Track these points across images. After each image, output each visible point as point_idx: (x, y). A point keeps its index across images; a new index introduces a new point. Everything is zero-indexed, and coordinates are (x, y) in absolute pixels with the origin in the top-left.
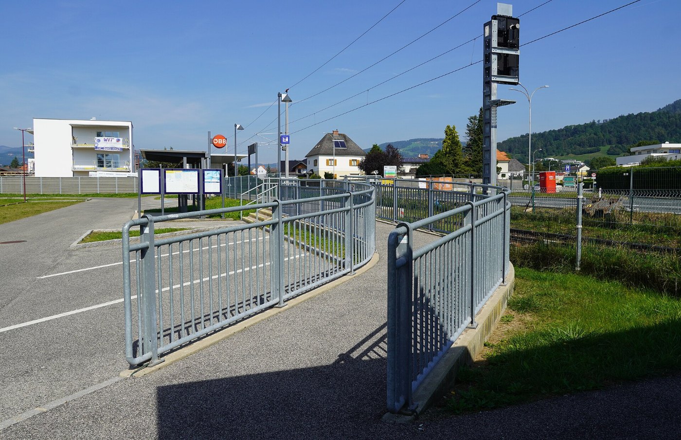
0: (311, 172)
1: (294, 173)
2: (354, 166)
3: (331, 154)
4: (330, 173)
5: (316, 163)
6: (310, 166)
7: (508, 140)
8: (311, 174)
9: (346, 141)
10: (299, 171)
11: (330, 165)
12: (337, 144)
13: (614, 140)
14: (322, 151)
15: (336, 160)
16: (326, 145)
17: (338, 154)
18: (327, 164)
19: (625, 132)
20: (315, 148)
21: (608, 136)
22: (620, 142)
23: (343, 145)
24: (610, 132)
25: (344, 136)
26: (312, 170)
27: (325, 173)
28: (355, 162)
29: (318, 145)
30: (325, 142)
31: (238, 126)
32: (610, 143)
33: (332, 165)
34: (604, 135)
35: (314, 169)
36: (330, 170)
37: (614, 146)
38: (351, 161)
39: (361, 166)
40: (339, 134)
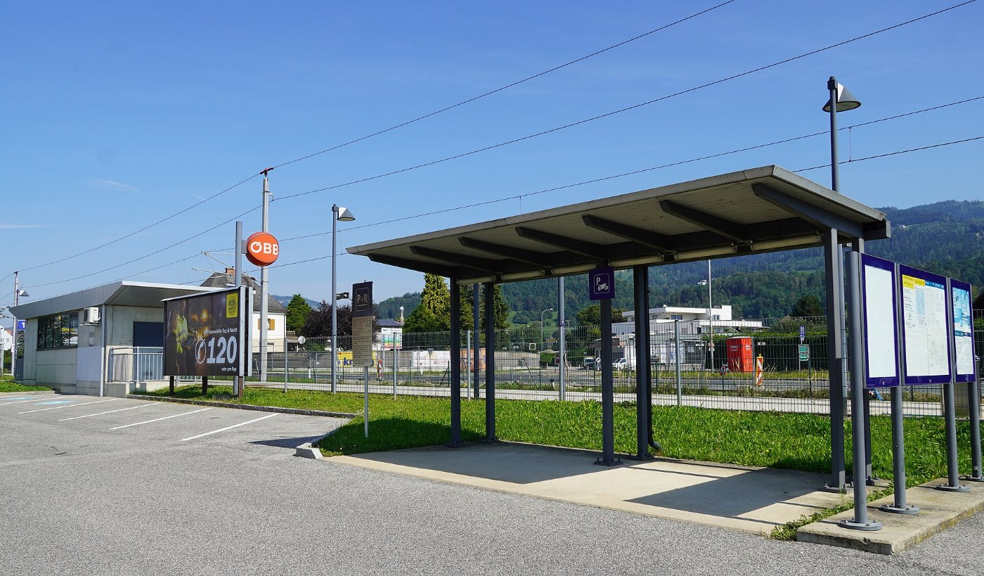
7: (387, 301)
13: (520, 304)
19: (531, 296)
21: (513, 299)
22: (527, 308)
24: (515, 295)
32: (515, 308)
34: (508, 299)
37: (520, 312)
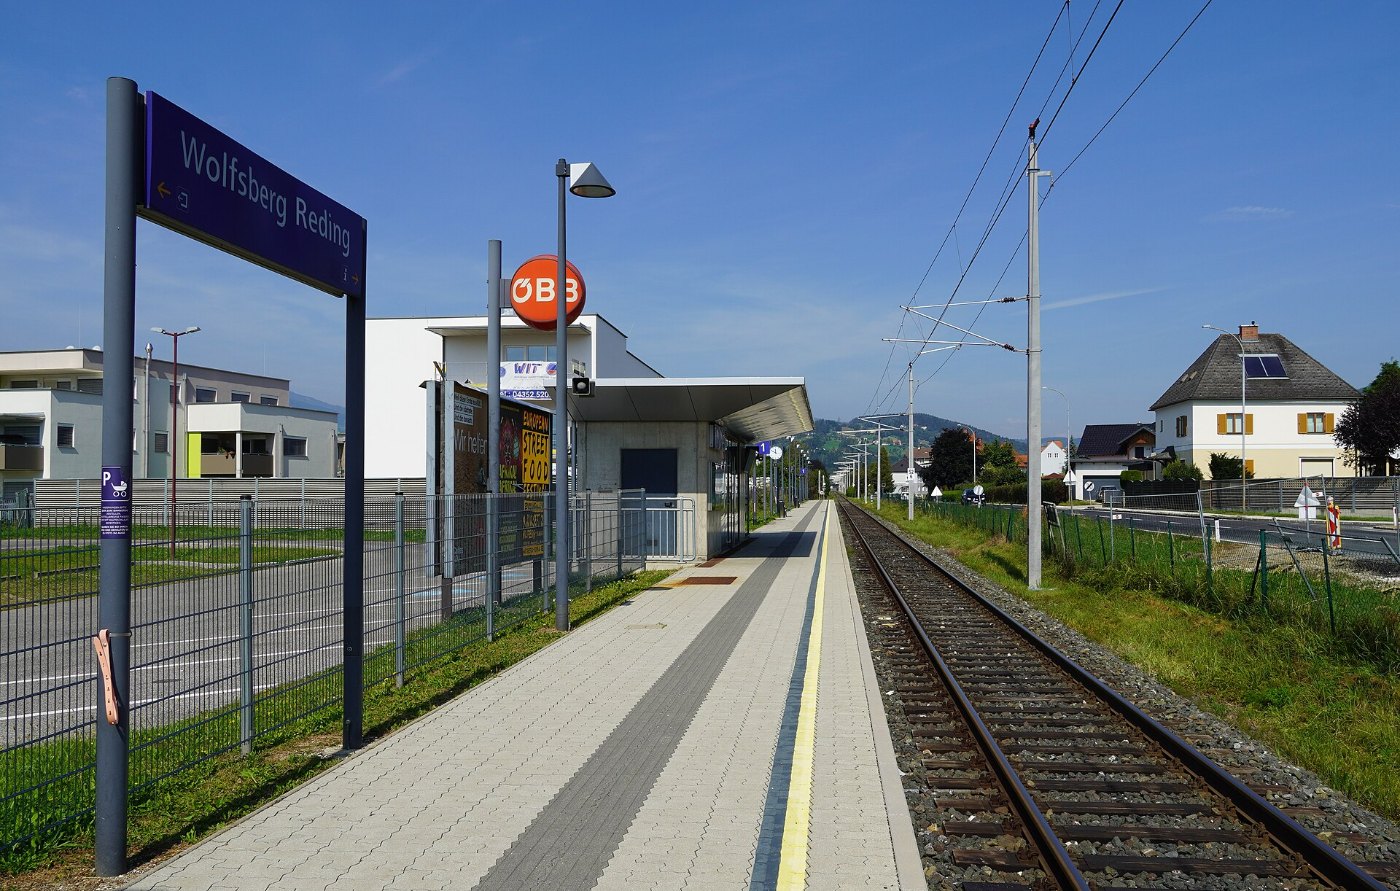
0: (1167, 456)
1: (1125, 458)
2: (1315, 433)
3: (1234, 399)
4: (1230, 456)
5: (1183, 427)
6: (1165, 438)
8: (1166, 460)
9: (1286, 356)
10: (1139, 453)
11: (1230, 430)
12: (1253, 367)
14: (1205, 388)
15: (1250, 417)
16: (1217, 370)
17: (1258, 396)
18: (1222, 430)
20: (1179, 381)
23: (1274, 367)
25: (1279, 342)
26: (1170, 450)
27: (1213, 456)
28: (1319, 420)
29: (1189, 371)
30: (1212, 363)
31: (577, 171)
33: (1238, 430)
35: (1180, 446)
36: (1231, 447)
38: (1302, 419)
39: (1347, 433)
40: (1261, 337)
